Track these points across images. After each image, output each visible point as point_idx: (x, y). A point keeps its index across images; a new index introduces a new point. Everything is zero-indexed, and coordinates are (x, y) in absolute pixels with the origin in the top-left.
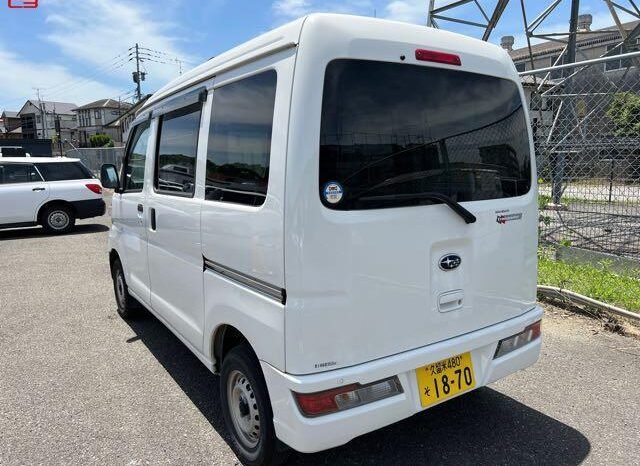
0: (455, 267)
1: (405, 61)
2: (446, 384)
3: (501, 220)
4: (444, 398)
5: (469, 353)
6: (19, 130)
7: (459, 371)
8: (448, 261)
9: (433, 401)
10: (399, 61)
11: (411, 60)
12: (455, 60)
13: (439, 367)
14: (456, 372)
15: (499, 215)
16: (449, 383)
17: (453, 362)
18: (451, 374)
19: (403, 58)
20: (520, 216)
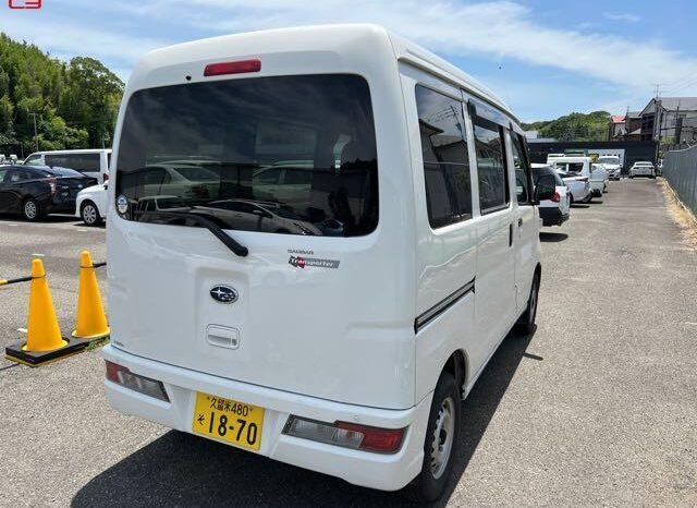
0: (226, 301)
1: (192, 81)
2: (223, 425)
3: (298, 262)
4: (215, 436)
5: (264, 409)
6: (638, 132)
7: (244, 423)
8: (219, 292)
9: (202, 431)
10: (186, 82)
11: (199, 78)
12: (255, 66)
13: (222, 404)
14: (239, 421)
15: (296, 256)
16: (227, 426)
17: (240, 408)
18: (232, 419)
19: (189, 78)
20: (336, 264)
